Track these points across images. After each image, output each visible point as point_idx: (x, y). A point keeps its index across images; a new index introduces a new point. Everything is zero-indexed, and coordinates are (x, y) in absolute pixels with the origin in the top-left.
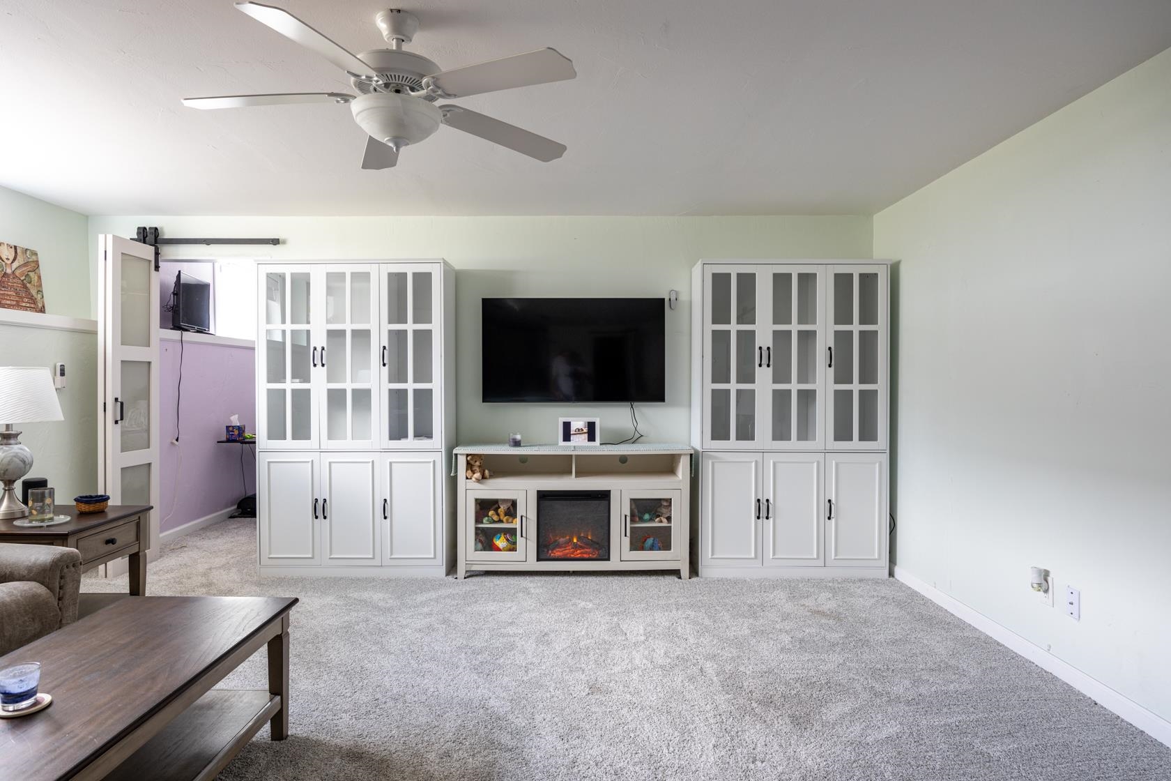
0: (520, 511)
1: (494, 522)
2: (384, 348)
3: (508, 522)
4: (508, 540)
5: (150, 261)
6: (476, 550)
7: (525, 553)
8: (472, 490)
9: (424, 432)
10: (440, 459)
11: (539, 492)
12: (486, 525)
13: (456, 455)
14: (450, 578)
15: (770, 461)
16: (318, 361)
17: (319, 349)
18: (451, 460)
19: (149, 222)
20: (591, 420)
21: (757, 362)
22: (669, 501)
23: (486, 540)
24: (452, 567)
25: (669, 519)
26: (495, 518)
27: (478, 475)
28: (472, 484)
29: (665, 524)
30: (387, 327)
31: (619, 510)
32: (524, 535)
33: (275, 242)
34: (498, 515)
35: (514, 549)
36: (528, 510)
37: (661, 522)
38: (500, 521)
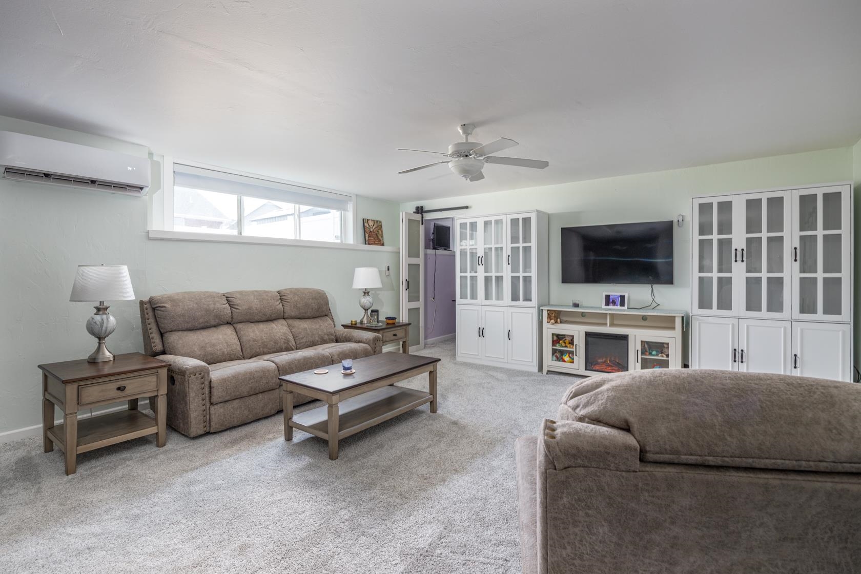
0: (576, 342)
1: (562, 347)
2: (509, 256)
3: (570, 348)
4: (570, 357)
5: (419, 221)
6: (552, 360)
7: (578, 364)
8: (550, 329)
9: (528, 298)
10: (535, 312)
11: (586, 332)
12: (558, 347)
13: (542, 310)
14: (540, 373)
15: (744, 324)
16: (480, 263)
17: (481, 257)
18: (540, 312)
19: (420, 203)
20: (622, 294)
21: (733, 259)
22: (668, 344)
23: (559, 355)
24: (540, 368)
25: (667, 356)
26: (563, 345)
27: (553, 321)
28: (549, 325)
29: (665, 358)
30: (510, 245)
31: (634, 347)
32: (578, 355)
33: (467, 207)
34: (565, 343)
35: (573, 362)
36: (580, 342)
37: (663, 357)
38: (566, 346)
